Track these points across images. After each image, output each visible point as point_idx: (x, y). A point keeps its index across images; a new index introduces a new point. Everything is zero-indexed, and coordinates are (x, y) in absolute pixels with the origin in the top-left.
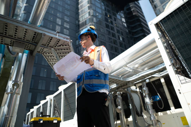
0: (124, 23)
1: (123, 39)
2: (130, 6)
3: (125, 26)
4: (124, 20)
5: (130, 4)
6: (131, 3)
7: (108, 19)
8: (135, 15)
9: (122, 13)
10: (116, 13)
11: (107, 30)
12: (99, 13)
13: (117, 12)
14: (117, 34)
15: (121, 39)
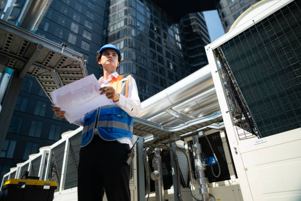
0: (177, 43)
1: (174, 66)
2: (189, 17)
3: (179, 47)
4: (178, 38)
5: (190, 15)
6: (192, 14)
7: (155, 33)
8: (196, 32)
9: (176, 27)
10: (166, 25)
11: (151, 51)
12: (141, 22)
13: (170, 26)
14: (165, 59)
15: (171, 67)
